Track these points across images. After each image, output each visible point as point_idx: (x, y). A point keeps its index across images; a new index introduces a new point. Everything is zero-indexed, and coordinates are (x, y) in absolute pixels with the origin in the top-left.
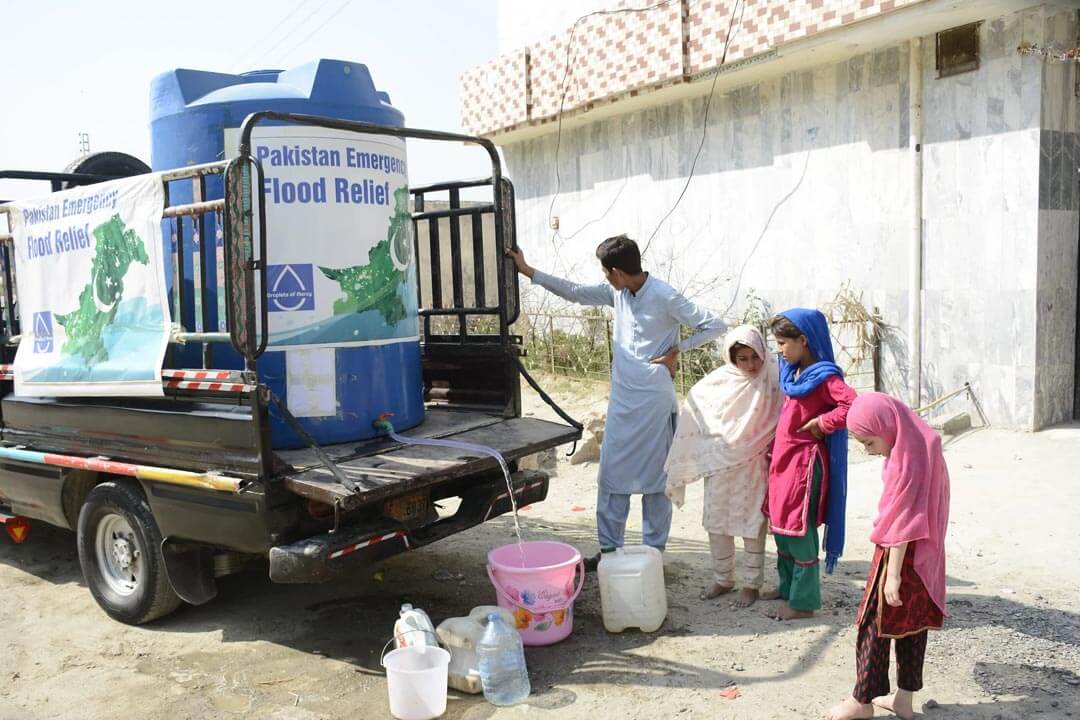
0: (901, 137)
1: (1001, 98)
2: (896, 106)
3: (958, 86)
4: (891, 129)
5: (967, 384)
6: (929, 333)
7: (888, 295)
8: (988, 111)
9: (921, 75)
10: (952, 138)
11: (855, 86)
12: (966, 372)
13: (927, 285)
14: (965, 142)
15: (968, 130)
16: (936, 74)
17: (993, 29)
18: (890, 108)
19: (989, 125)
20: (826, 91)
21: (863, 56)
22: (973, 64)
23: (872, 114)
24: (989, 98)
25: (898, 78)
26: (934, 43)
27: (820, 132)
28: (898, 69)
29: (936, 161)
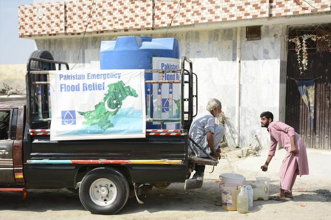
0: (233, 58)
1: (268, 49)
2: (231, 47)
3: (254, 44)
4: (229, 55)
5: (256, 136)
6: (242, 120)
7: (227, 108)
8: (264, 53)
9: (241, 39)
10: (251, 60)
11: (216, 39)
12: (255, 132)
13: (242, 105)
14: (256, 61)
15: (257, 58)
16: (246, 39)
17: (266, 29)
18: (229, 48)
19: (264, 57)
20: (204, 39)
21: (219, 30)
22: (259, 38)
23: (222, 49)
24: (264, 49)
25: (232, 38)
26: (246, 29)
27: (201, 53)
28: (232, 36)
29: (246, 66)
